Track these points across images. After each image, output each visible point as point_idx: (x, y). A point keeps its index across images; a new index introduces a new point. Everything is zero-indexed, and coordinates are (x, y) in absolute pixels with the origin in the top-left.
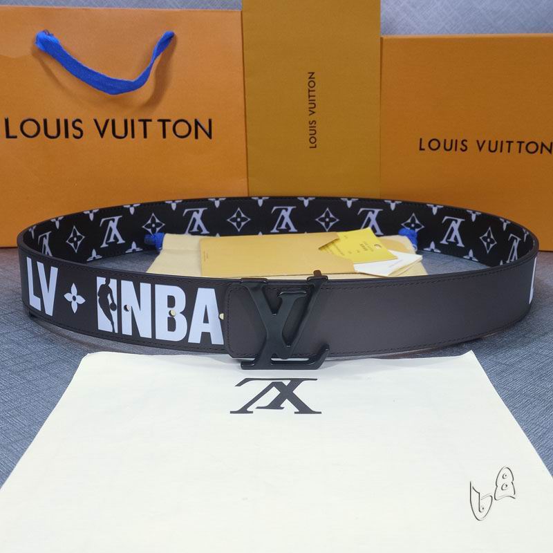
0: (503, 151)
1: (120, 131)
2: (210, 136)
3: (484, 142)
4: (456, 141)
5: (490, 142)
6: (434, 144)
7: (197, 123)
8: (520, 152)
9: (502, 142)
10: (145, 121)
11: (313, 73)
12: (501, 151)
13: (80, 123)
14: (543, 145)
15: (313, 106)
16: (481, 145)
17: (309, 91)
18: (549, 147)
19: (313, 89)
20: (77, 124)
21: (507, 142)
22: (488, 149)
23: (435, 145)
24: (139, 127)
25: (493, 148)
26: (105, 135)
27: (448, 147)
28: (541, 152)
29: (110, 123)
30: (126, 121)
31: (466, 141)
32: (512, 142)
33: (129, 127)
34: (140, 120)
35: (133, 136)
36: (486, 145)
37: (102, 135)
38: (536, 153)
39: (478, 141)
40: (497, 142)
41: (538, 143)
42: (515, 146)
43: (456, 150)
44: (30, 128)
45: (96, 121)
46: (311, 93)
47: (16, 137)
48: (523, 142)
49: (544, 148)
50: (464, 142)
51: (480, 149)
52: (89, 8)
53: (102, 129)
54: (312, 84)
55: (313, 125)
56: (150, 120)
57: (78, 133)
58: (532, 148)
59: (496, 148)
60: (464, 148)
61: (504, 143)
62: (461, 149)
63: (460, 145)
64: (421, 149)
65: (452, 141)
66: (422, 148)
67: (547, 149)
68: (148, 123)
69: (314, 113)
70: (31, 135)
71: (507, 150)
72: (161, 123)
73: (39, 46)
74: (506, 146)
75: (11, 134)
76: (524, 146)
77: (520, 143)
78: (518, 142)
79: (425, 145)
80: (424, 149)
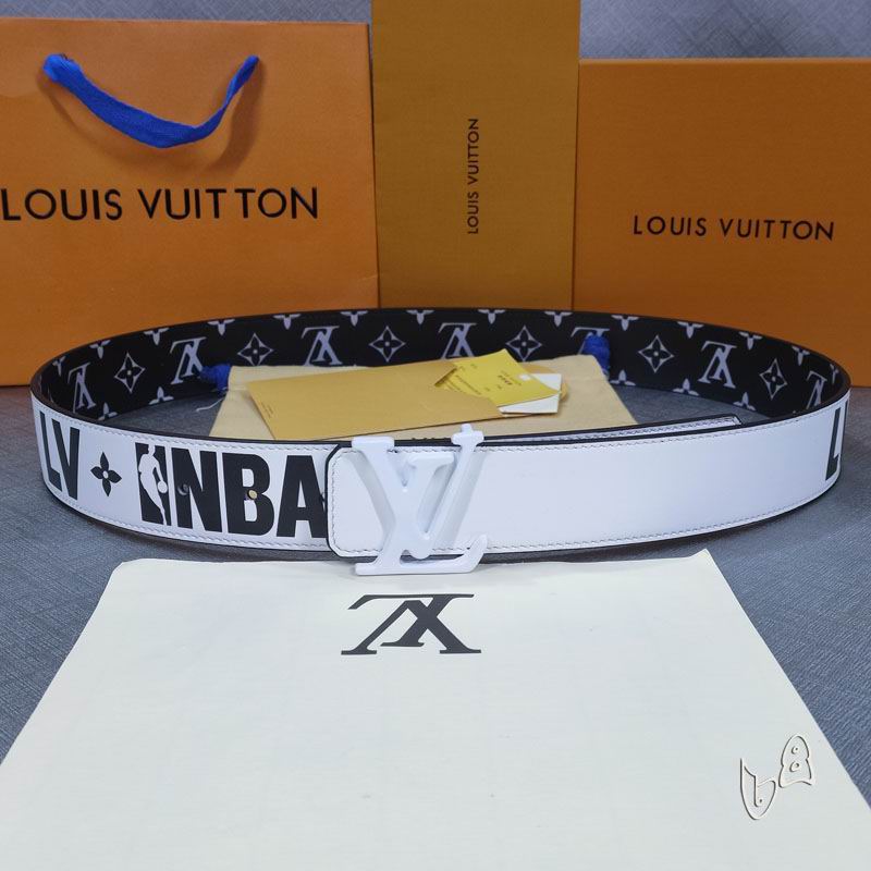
0: (760, 234)
1: (178, 207)
2: (314, 213)
3: (732, 221)
4: (690, 220)
5: (740, 221)
6: (656, 225)
7: (294, 194)
8: (784, 236)
9: (758, 222)
10: (215, 192)
11: (476, 121)
12: (757, 235)
13: (115, 196)
14: (819, 226)
15: (474, 170)
16: (726, 225)
17: (469, 147)
18: (828, 230)
19: (475, 144)
20: (113, 198)
21: (766, 221)
22: (737, 233)
23: (658, 225)
24: (207, 200)
25: (744, 230)
26: (155, 214)
27: (677, 228)
28: (817, 238)
29: (163, 195)
30: (187, 192)
31: (705, 220)
32: (773, 222)
33: (192, 202)
34: (208, 191)
35: (198, 215)
36: (734, 226)
37: (151, 213)
38: (808, 239)
39: (721, 220)
40: (750, 221)
41: (811, 221)
42: (777, 228)
43: (689, 233)
44: (41, 204)
45: (140, 192)
46: (473, 151)
47: (18, 218)
48: (790, 222)
49: (820, 231)
50: (702, 222)
51: (725, 232)
52: (125, 20)
53: (150, 205)
54: (473, 137)
55: (473, 199)
56: (224, 191)
57: (114, 211)
59: (748, 230)
60: (701, 231)
61: (761, 223)
62: (697, 232)
63: (694, 227)
64: (636, 232)
65: (683, 220)
66: (639, 229)
67: (825, 232)
68: (220, 195)
69: (475, 180)
70: (43, 214)
71: (766, 233)
72: (241, 195)
73: (49, 73)
74: (763, 227)
75: (11, 213)
76: (790, 227)
77: (786, 223)
78: (782, 222)
79: (642, 227)
80: (640, 233)
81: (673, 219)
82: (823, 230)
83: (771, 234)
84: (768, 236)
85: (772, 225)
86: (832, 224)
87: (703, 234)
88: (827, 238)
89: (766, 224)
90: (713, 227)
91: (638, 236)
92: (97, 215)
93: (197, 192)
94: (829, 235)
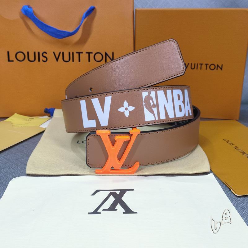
0: (198, 68)
3: (189, 64)
5: (191, 64)
8: (206, 69)
9: (197, 64)
12: (197, 68)
14: (218, 66)
16: (187, 65)
18: (221, 67)
21: (200, 64)
22: (190, 68)
25: (193, 67)
28: (217, 69)
32: (203, 64)
38: (214, 70)
40: (195, 64)
41: (215, 64)
42: (204, 66)
48: (208, 64)
51: (187, 68)
58: (212, 67)
61: (199, 64)
71: (200, 68)
74: (199, 66)
76: (208, 66)
77: (207, 65)
78: (205, 64)
83: (202, 68)
84: (201, 69)
85: (202, 65)
86: (222, 65)
89: (200, 65)
92: (39, 61)
93: (73, 53)
94: (221, 69)
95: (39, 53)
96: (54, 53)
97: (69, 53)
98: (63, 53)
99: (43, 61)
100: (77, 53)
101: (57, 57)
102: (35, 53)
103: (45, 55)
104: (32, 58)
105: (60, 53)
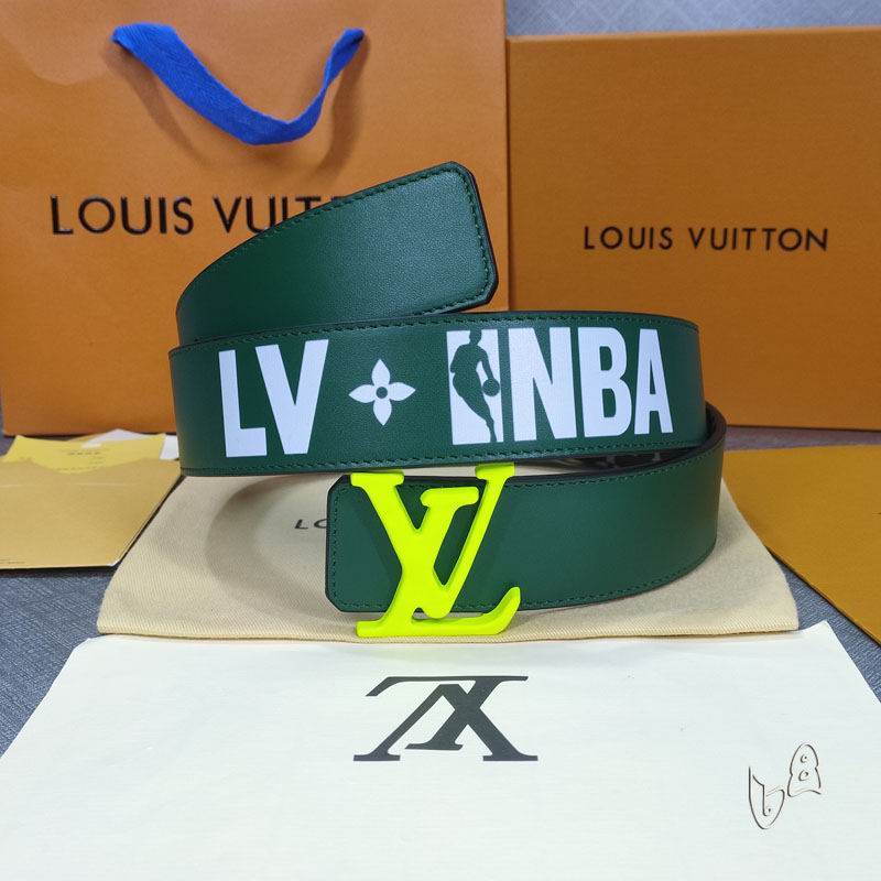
81: (631, 230)
82: (816, 239)
83: (752, 245)
84: (748, 247)
85: (753, 234)
86: (825, 231)
87: (670, 246)
88: (819, 248)
89: (745, 234)
90: (681, 239)
91: (589, 251)
92: (163, 229)
93: (285, 201)
94: (823, 245)
95: (162, 202)
96: (217, 202)
97: (272, 202)
98: (249, 202)
99: (179, 231)
100: (298, 200)
101: (227, 215)
102: (148, 203)
103: (183, 207)
104: (137, 220)
105: (238, 201)
